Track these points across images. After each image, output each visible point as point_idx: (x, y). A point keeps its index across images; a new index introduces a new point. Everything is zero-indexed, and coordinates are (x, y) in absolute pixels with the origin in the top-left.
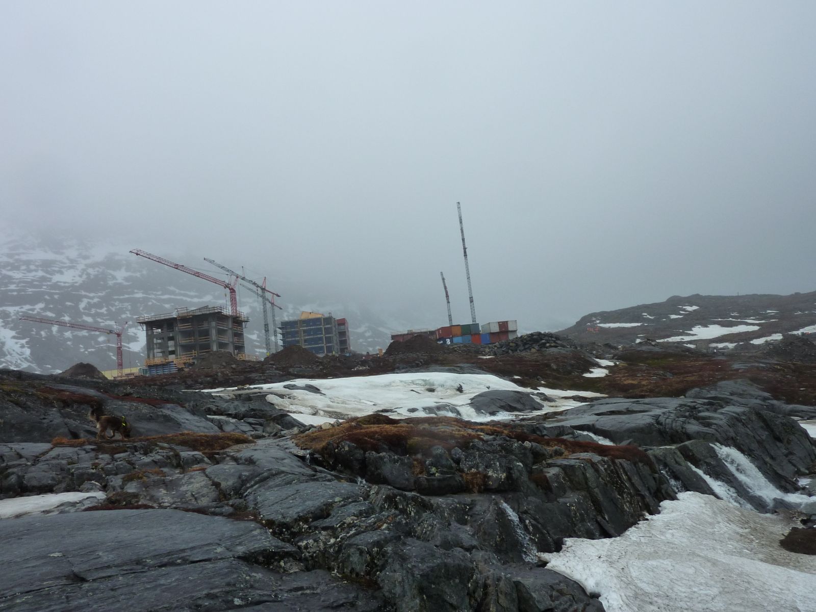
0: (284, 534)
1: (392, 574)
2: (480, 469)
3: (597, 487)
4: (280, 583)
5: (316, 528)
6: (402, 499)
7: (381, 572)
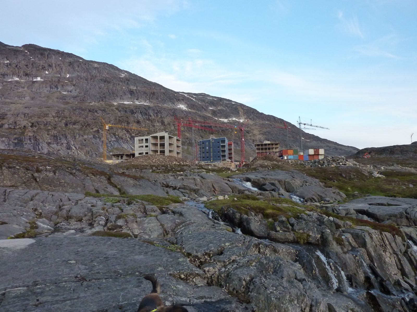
0: (196, 261)
1: (257, 295)
2: (305, 231)
3: (371, 247)
4: (192, 292)
5: (215, 260)
7: (251, 293)
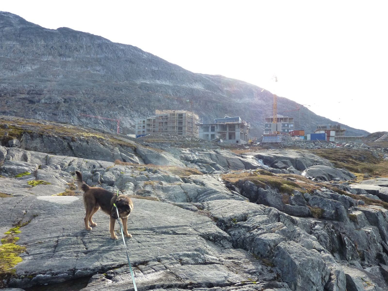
0: (222, 226)
1: (282, 260)
2: (320, 206)
3: (384, 226)
4: (221, 253)
5: (239, 226)
6: (282, 216)
7: (275, 257)
